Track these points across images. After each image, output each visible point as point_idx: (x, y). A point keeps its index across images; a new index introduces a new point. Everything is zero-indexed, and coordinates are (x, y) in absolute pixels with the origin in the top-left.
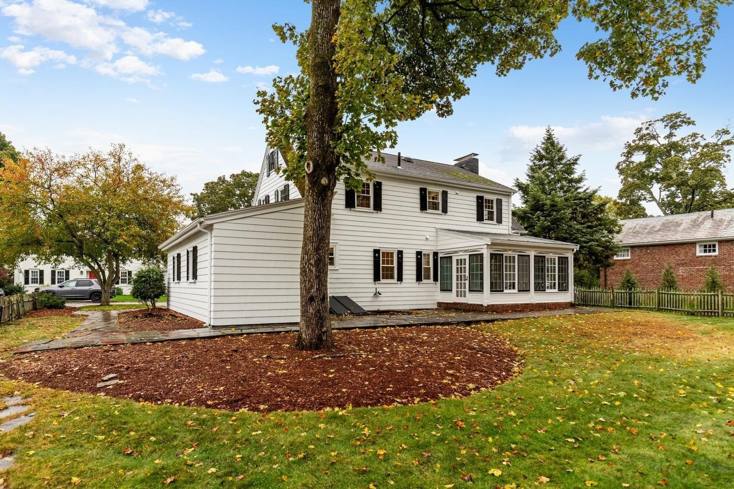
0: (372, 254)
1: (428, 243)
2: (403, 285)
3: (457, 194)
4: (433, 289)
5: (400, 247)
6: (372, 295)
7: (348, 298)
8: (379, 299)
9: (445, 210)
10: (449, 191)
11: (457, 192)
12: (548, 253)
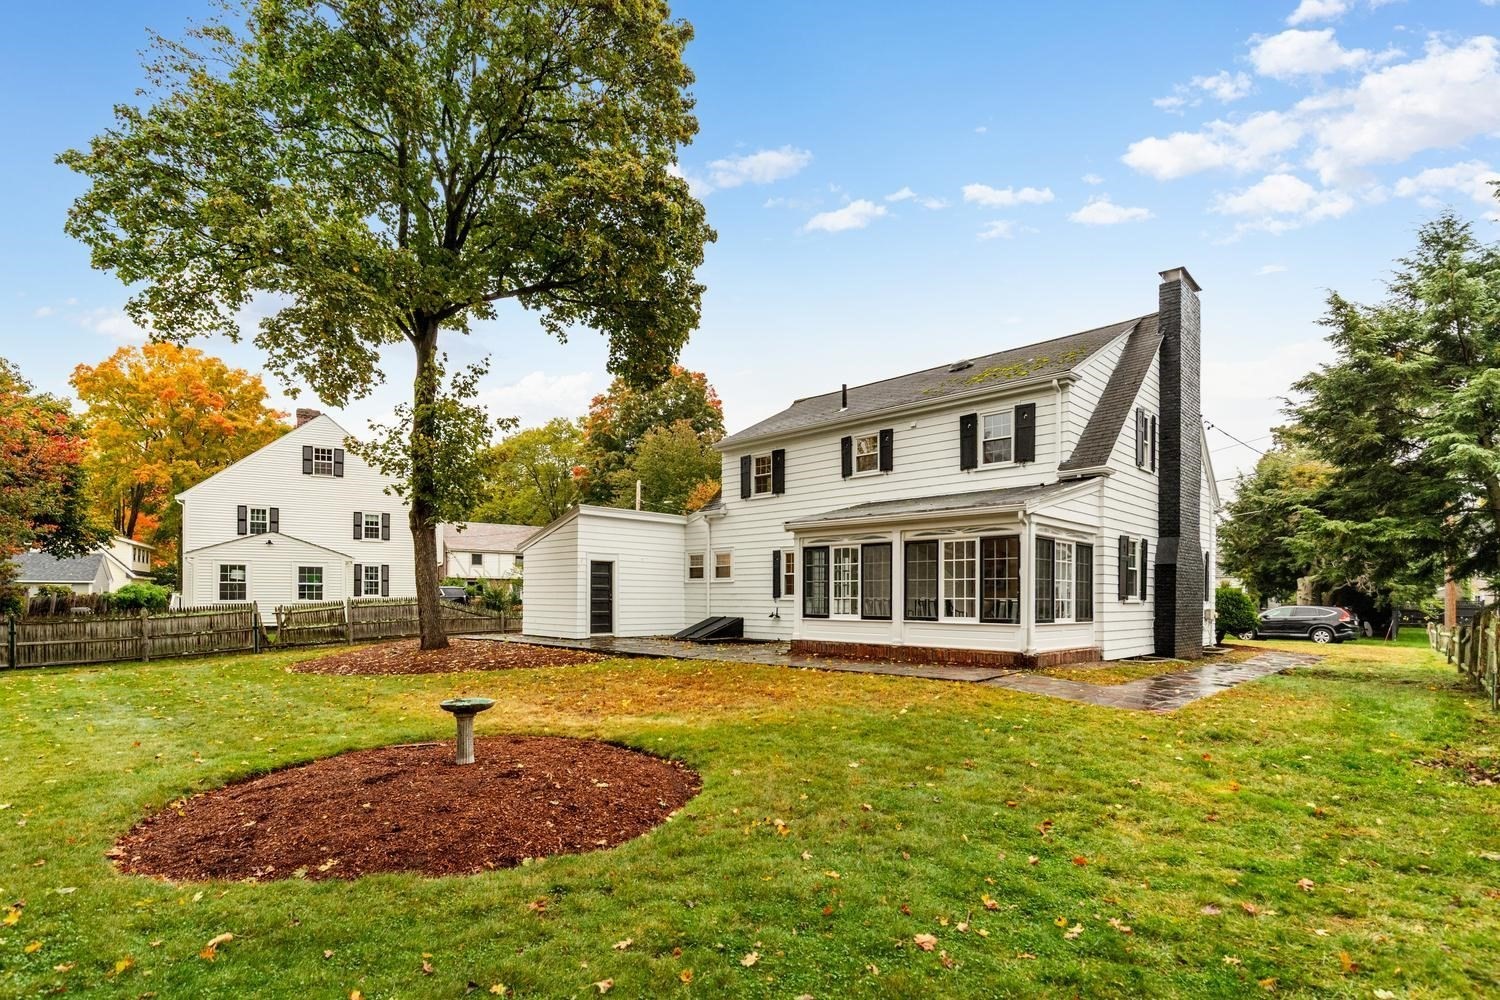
0: (772, 558)
3: (914, 427)
6: (770, 617)
7: (741, 621)
8: (782, 624)
9: (887, 466)
10: (896, 427)
11: (913, 424)
12: (950, 531)
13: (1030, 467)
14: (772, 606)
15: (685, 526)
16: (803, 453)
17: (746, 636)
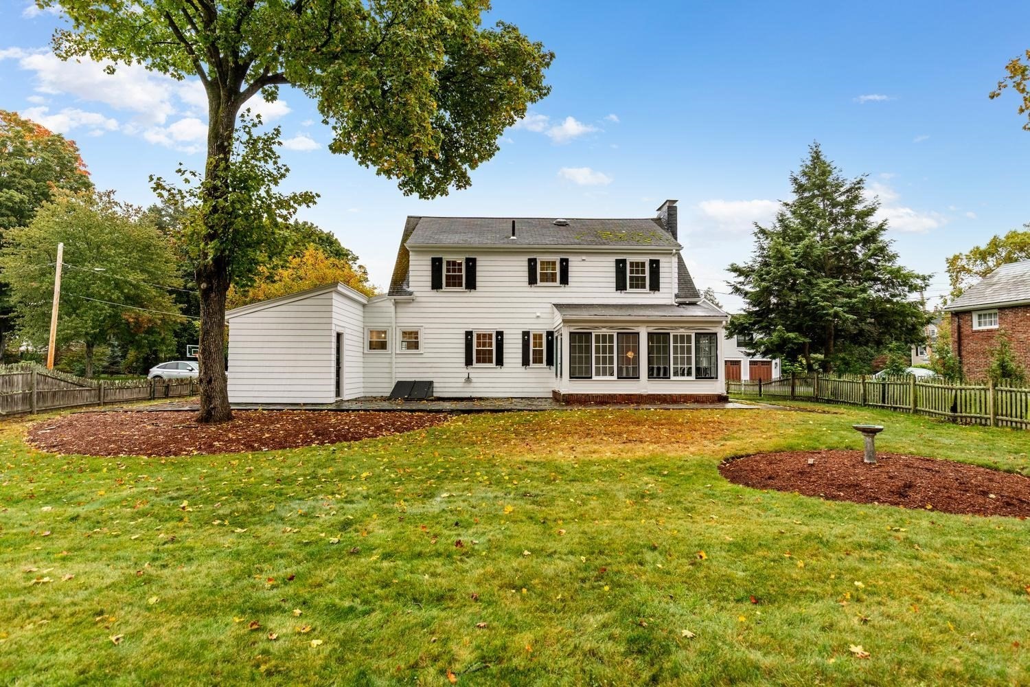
0: (464, 336)
1: (540, 321)
2: (504, 369)
3: (584, 260)
4: (547, 375)
5: (499, 328)
6: (463, 380)
7: (431, 383)
8: (472, 385)
9: (565, 280)
10: (571, 258)
11: (584, 258)
12: (676, 328)
13: (657, 294)
14: (463, 371)
15: (364, 306)
16: (493, 263)
17: (435, 395)
